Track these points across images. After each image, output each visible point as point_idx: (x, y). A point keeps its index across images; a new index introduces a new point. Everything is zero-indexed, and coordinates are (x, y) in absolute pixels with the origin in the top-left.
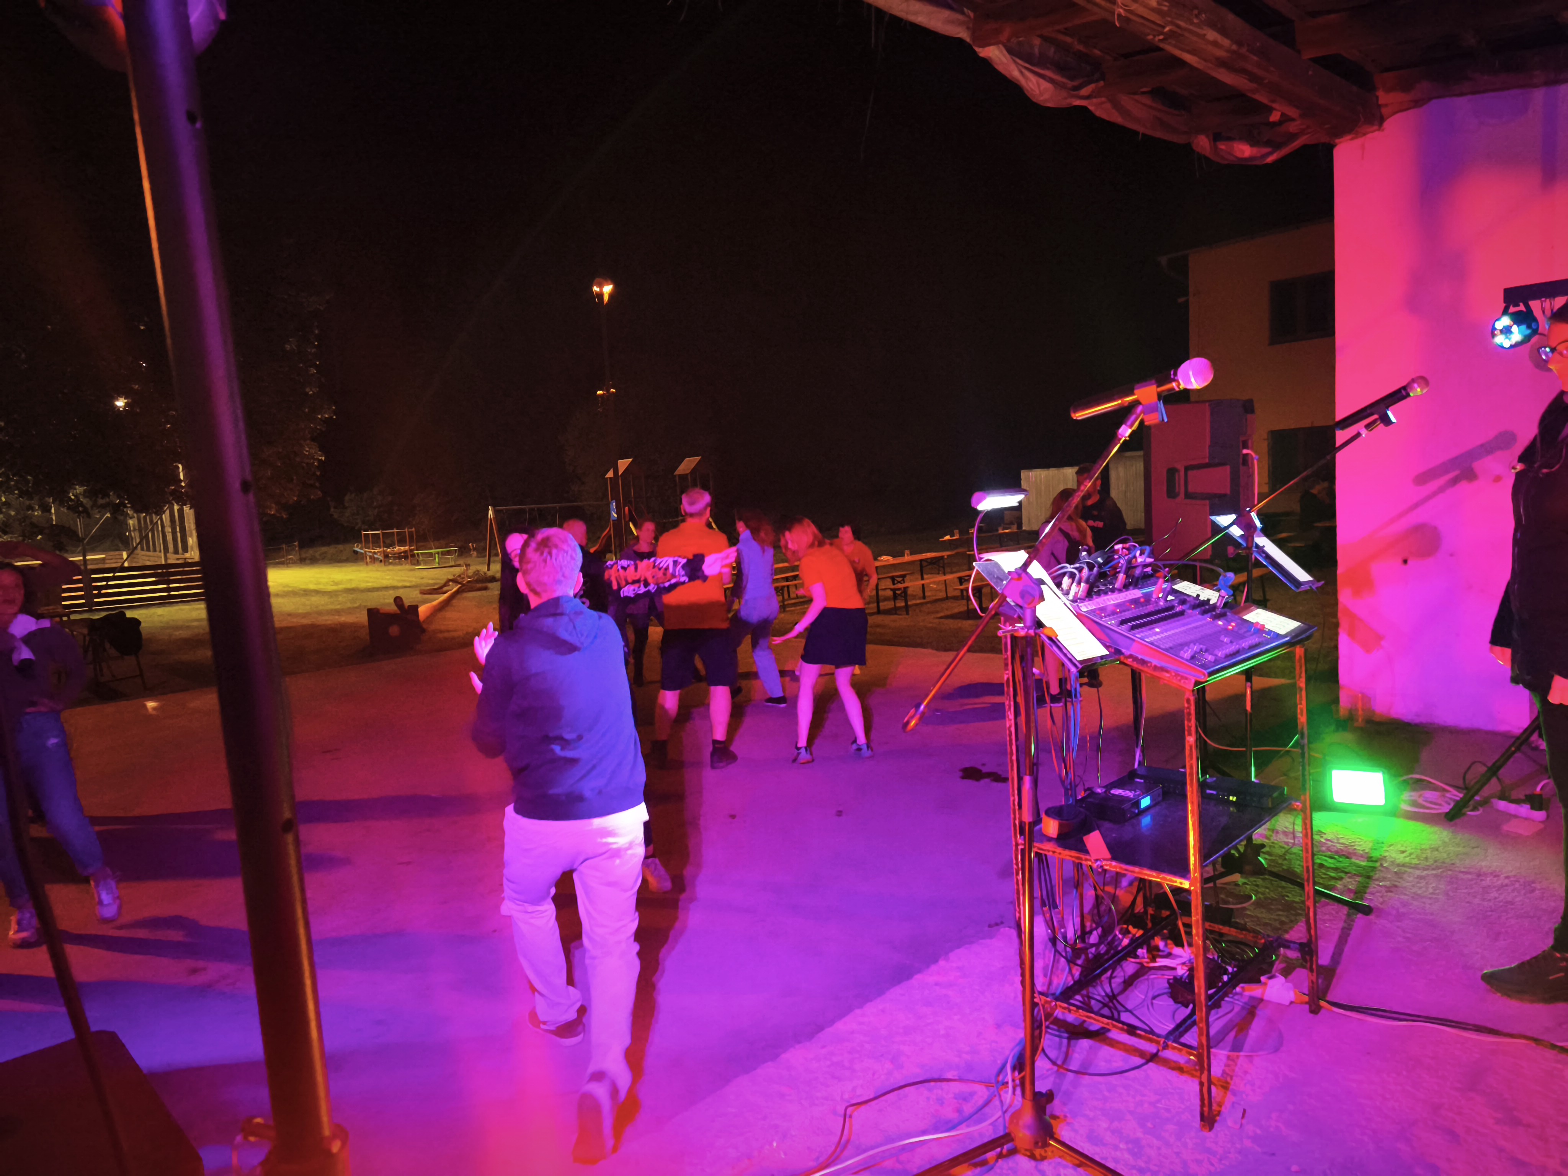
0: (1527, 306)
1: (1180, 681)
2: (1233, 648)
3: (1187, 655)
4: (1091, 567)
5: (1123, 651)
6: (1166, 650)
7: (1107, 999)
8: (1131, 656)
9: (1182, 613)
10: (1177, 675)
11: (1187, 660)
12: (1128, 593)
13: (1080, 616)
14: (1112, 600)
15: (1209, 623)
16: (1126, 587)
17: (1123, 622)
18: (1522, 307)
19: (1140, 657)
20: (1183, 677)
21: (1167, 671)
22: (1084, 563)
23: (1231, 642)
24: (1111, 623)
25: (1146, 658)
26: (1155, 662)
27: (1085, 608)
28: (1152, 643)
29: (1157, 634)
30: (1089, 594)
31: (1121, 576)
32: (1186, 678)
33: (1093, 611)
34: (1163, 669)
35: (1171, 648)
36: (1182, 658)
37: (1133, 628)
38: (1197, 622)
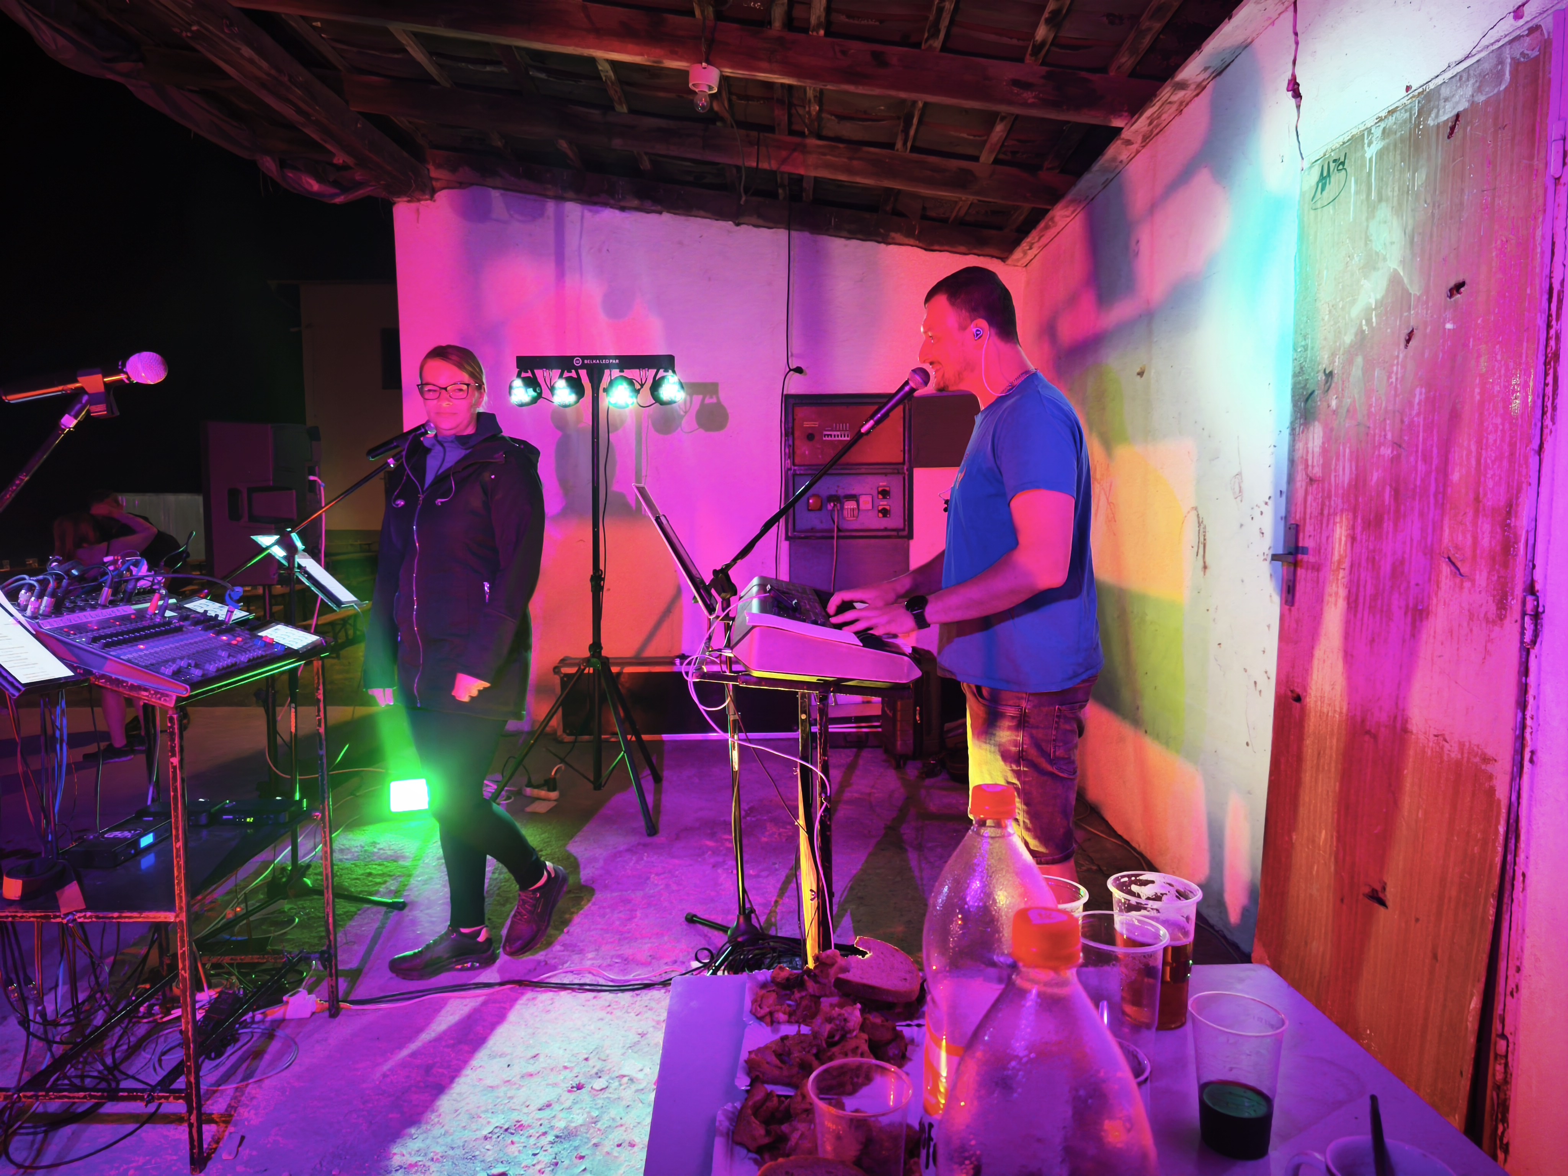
0: (533, 373)
1: (160, 699)
2: (230, 661)
3: (168, 671)
4: (59, 578)
5: (94, 671)
6: (146, 667)
7: (106, 1072)
8: (103, 676)
9: (179, 629)
10: (156, 693)
11: (168, 676)
12: (115, 609)
13: (40, 637)
14: (91, 617)
15: (210, 639)
16: (113, 603)
17: (95, 640)
18: (529, 374)
19: (114, 676)
20: (163, 695)
21: (146, 690)
22: (51, 574)
23: (229, 656)
24: (81, 640)
25: (120, 678)
26: (131, 681)
27: (47, 626)
28: (129, 661)
29: (142, 651)
30: (57, 609)
31: (106, 592)
32: (167, 695)
33: (60, 629)
34: (140, 688)
35: (152, 665)
36: (163, 674)
37: (107, 645)
38: (198, 637)
